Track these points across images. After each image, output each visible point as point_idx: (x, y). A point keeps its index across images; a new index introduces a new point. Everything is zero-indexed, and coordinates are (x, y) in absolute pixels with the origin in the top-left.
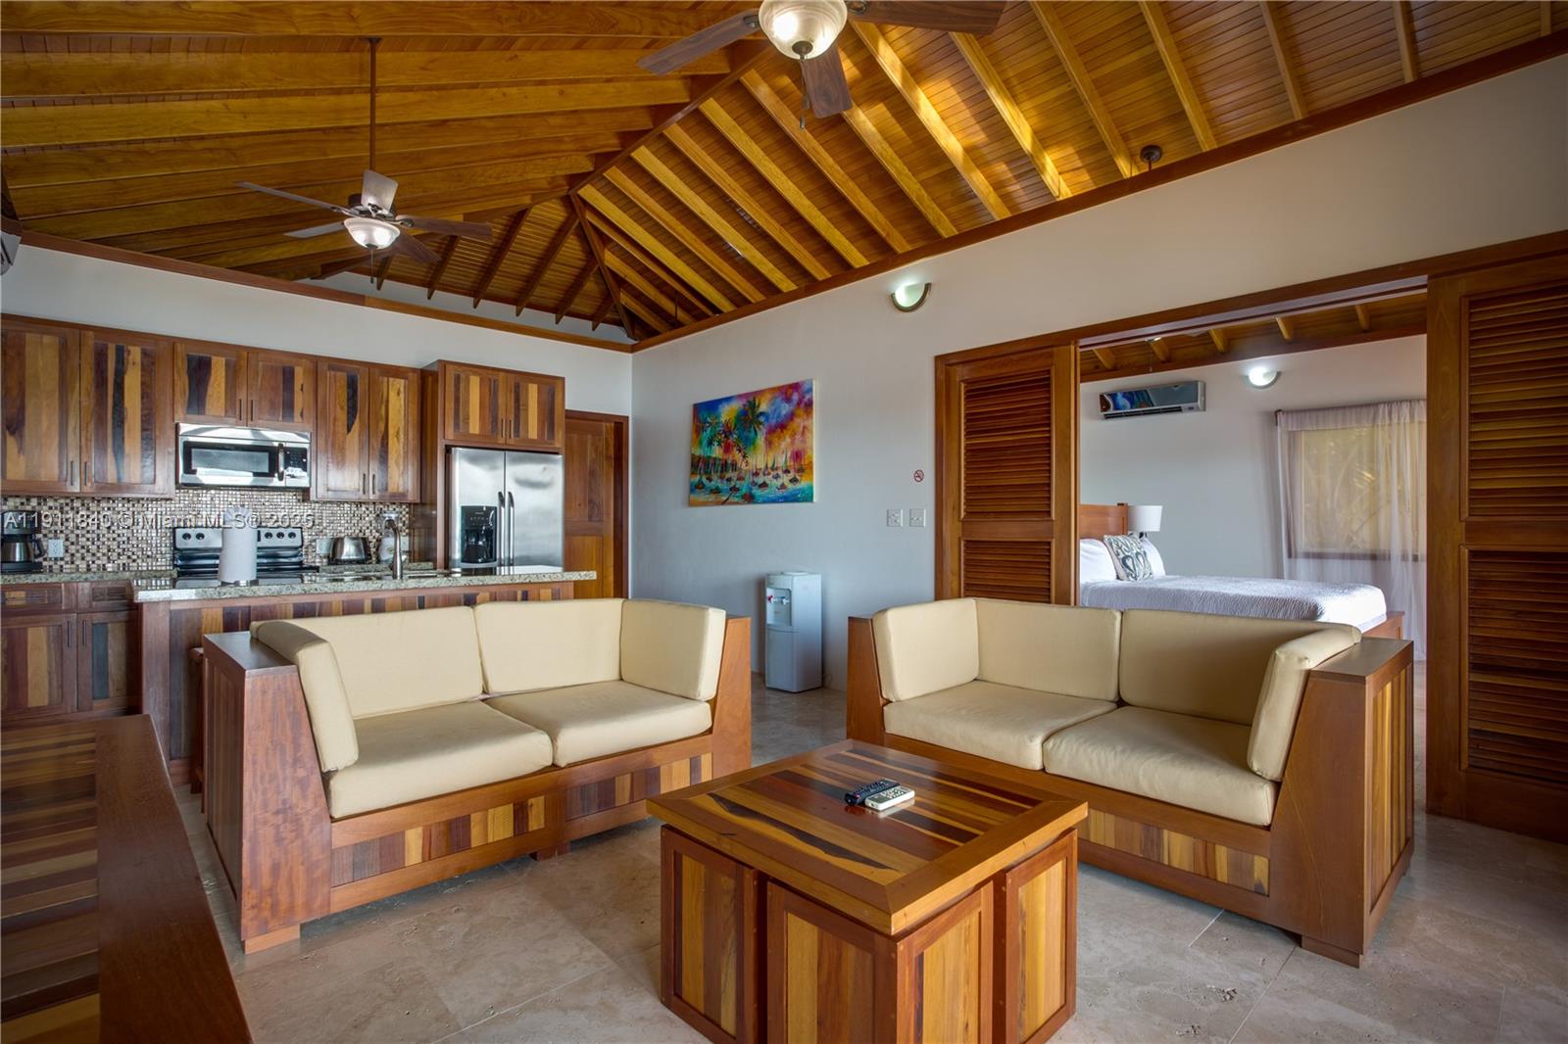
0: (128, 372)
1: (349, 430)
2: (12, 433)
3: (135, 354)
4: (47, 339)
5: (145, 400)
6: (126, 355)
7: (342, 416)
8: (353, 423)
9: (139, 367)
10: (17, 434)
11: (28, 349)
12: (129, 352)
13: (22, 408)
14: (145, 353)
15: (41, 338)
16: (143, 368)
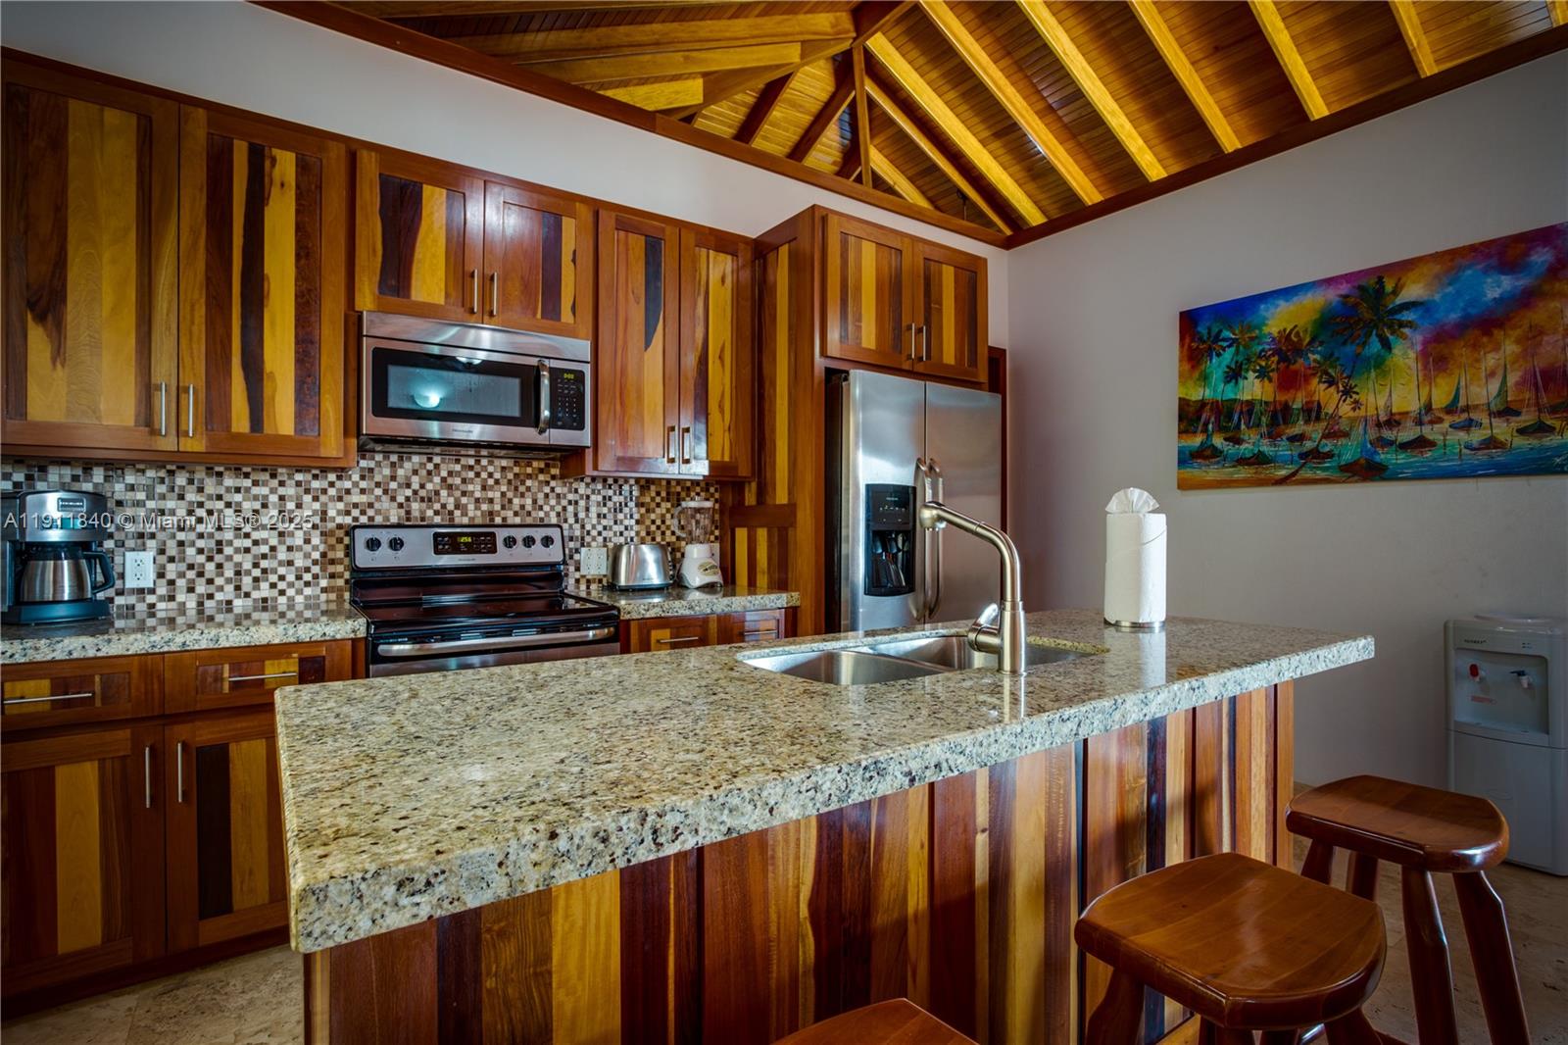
0: (271, 202)
1: (647, 344)
2: (41, 319)
3: (285, 165)
4: (112, 117)
5: (303, 262)
6: (267, 164)
8: (654, 329)
9: (291, 194)
10: (50, 318)
11: (74, 137)
12: (274, 160)
13: (60, 264)
14: (302, 167)
15: (102, 111)
16: (299, 197)
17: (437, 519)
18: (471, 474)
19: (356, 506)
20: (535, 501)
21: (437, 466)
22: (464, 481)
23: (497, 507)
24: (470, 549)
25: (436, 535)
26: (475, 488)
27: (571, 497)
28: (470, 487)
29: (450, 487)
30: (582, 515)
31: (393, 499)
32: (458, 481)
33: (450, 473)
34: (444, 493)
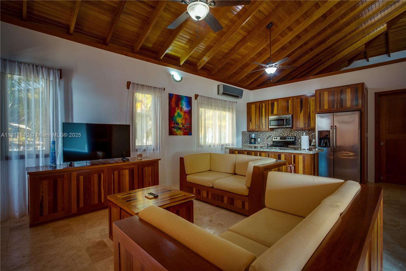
0: (263, 108)
1: (301, 113)
2: (251, 121)
4: (254, 105)
7: (299, 109)
8: (302, 111)
11: (252, 108)
12: (263, 104)
13: (251, 117)
17: (282, 136)
18: (286, 131)
19: (275, 134)
20: (293, 133)
21: (282, 130)
22: (285, 131)
23: (289, 134)
24: (284, 139)
25: (280, 138)
26: (286, 132)
27: (298, 133)
28: (285, 132)
29: (283, 132)
30: (299, 135)
31: (278, 134)
32: (284, 131)
33: (283, 131)
34: (283, 133)
